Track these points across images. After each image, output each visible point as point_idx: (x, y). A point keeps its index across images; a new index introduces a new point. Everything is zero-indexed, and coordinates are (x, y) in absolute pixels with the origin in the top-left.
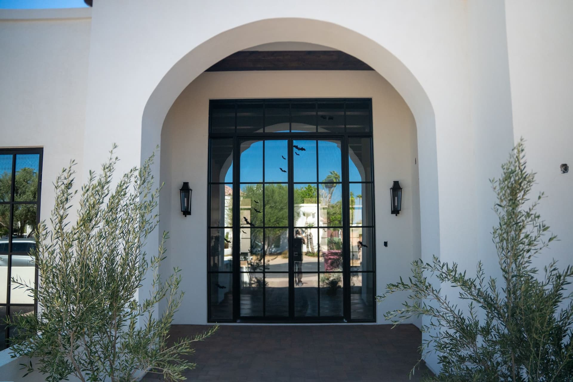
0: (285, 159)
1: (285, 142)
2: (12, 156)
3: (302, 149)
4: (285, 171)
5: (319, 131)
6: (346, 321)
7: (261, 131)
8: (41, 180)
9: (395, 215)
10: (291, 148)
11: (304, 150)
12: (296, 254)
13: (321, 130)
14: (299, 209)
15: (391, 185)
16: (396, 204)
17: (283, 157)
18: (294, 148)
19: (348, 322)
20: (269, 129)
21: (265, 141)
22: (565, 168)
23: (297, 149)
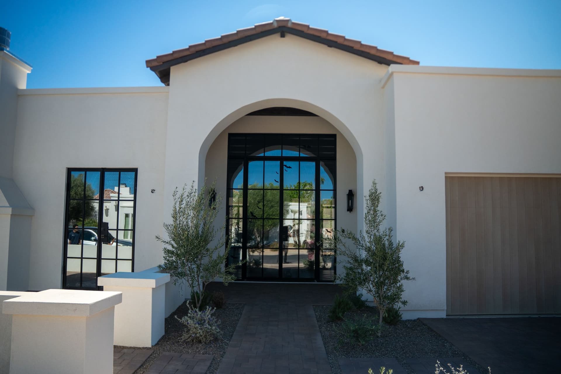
0: (278, 174)
1: (278, 163)
2: (118, 173)
3: (290, 167)
4: (277, 182)
5: (301, 156)
6: (316, 281)
7: (262, 155)
8: (136, 187)
9: (349, 212)
10: (282, 166)
11: (291, 168)
12: (284, 237)
13: (302, 155)
14: (288, 207)
15: (347, 192)
16: (350, 205)
17: (276, 172)
18: (284, 167)
19: (317, 282)
20: (268, 154)
21: (265, 161)
22: (422, 189)
23: (286, 167)
